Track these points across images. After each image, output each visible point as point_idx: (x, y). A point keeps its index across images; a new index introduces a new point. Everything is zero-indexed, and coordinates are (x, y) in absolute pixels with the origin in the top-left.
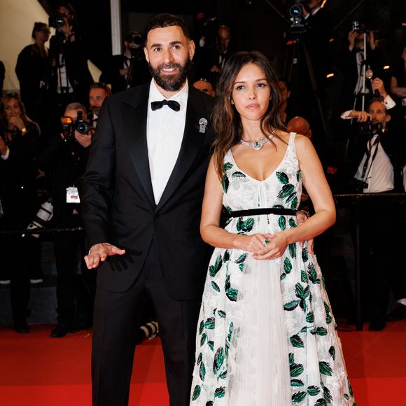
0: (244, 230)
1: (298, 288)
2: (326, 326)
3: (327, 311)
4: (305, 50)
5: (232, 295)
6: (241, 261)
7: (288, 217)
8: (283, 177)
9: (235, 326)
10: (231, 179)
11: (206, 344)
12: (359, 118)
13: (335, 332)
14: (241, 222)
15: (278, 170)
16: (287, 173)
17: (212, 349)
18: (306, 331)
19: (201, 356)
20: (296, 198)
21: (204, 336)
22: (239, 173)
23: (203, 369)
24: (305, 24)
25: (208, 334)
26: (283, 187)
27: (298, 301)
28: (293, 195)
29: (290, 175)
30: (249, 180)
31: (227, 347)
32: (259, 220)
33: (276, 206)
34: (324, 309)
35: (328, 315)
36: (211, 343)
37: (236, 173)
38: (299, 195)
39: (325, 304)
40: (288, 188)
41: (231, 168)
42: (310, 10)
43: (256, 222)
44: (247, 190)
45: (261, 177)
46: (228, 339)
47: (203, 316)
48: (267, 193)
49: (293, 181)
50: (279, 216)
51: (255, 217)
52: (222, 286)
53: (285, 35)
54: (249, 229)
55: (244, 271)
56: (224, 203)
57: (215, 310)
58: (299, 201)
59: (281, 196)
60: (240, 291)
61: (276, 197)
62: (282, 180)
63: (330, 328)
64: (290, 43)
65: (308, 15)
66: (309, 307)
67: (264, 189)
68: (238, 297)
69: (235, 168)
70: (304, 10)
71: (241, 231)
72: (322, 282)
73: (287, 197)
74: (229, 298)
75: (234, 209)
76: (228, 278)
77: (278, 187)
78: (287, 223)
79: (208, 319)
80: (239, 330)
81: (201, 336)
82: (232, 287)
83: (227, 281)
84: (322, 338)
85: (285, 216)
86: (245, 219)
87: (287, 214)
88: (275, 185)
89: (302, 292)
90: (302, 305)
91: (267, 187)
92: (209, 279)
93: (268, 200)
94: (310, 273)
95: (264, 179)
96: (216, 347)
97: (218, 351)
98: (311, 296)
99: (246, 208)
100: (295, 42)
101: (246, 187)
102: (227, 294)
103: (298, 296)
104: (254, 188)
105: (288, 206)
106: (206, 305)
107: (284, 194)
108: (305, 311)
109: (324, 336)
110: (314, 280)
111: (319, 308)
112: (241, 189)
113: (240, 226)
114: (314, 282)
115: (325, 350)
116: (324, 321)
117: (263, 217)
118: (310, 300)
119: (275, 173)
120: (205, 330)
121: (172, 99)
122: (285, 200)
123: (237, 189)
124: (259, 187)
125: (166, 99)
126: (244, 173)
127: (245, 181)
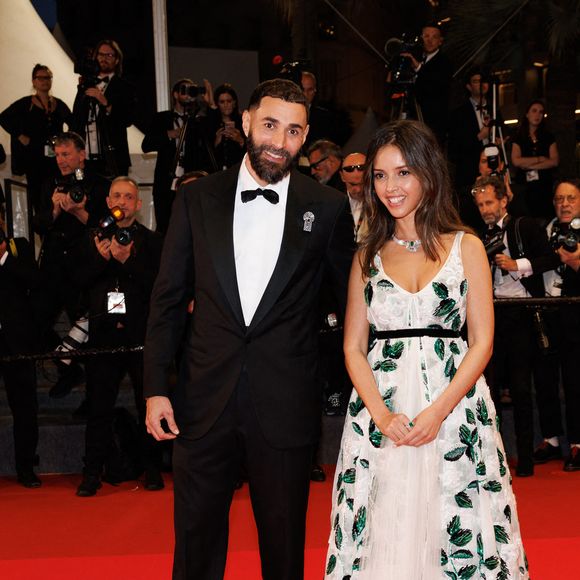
0: (392, 357)
1: (463, 430)
2: (500, 480)
3: (501, 461)
5: (377, 440)
7: (447, 341)
8: (441, 289)
10: (375, 289)
11: (344, 503)
13: (510, 487)
14: (387, 347)
15: (436, 280)
16: (447, 284)
17: (352, 508)
18: (477, 486)
19: (337, 518)
20: (458, 316)
21: (342, 493)
22: (386, 281)
23: (339, 534)
25: (346, 490)
26: (440, 303)
27: (463, 448)
28: (454, 312)
29: (451, 286)
30: (397, 292)
33: (432, 326)
34: (497, 457)
35: (501, 465)
36: (350, 502)
37: (383, 281)
38: (462, 313)
39: (498, 451)
40: (446, 305)
41: (376, 274)
43: (406, 346)
44: (396, 304)
45: (414, 287)
47: (341, 469)
48: (421, 309)
49: (454, 294)
50: (436, 339)
51: (405, 340)
52: (365, 428)
54: (398, 355)
57: (356, 459)
58: (463, 319)
59: (437, 314)
61: (431, 315)
62: (439, 294)
63: (504, 482)
66: (479, 455)
67: (416, 303)
68: (384, 442)
69: (382, 275)
71: (388, 358)
72: (494, 422)
73: (446, 316)
74: (373, 443)
75: (379, 329)
77: (435, 302)
78: (447, 349)
79: (348, 471)
81: (339, 492)
82: (377, 429)
83: (371, 422)
84: (495, 495)
85: (445, 339)
86: (393, 342)
88: (429, 298)
89: (468, 438)
90: (469, 453)
91: (421, 302)
92: (350, 419)
93: (421, 319)
94: (479, 411)
95: (417, 291)
97: (360, 511)
98: (480, 441)
99: (394, 328)
101: (394, 300)
102: (371, 439)
103: (463, 441)
104: (403, 302)
105: (448, 326)
106: (345, 453)
107: (441, 311)
108: (473, 461)
109: (497, 493)
110: (484, 420)
111: (491, 457)
112: (388, 302)
113: (387, 351)
114: (484, 423)
115: (499, 511)
116: (498, 473)
117: (415, 340)
118: (480, 445)
119: (431, 284)
120: (344, 485)
121: (269, 187)
122: (443, 319)
123: (382, 302)
124: (410, 302)
125: (261, 187)
126: (392, 281)
127: (393, 292)
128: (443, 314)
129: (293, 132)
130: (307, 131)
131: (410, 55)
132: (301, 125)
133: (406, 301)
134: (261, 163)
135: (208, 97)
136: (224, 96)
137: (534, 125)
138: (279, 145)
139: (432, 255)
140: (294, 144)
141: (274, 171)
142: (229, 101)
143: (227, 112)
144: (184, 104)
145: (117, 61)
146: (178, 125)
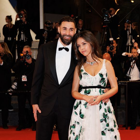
0: (87, 93)
1: (104, 114)
2: (114, 128)
3: (115, 123)
4: (109, 29)
5: (82, 116)
6: (86, 105)
8: (101, 75)
9: (82, 128)
10: (83, 75)
11: (72, 134)
12: (129, 55)
15: (100, 72)
16: (103, 74)
17: (74, 135)
18: (106, 130)
19: (70, 138)
20: (105, 83)
21: (72, 131)
22: (86, 73)
24: (109, 20)
25: (73, 130)
26: (101, 79)
27: (104, 119)
30: (89, 76)
31: (79, 135)
32: (92, 90)
33: (98, 85)
36: (74, 133)
38: (106, 82)
39: (114, 120)
40: (103, 79)
41: (83, 71)
42: (111, 15)
43: (91, 91)
44: (89, 79)
45: (93, 75)
46: (80, 132)
47: (71, 124)
48: (95, 80)
49: (104, 77)
50: (100, 89)
51: (91, 89)
52: (78, 113)
53: (102, 24)
54: (89, 93)
55: (87, 108)
56: (80, 84)
57: (76, 122)
58: (106, 84)
59: (100, 82)
60: (85, 115)
61: (99, 82)
64: (104, 26)
65: (111, 17)
68: (84, 117)
70: (109, 15)
71: (86, 94)
72: (113, 113)
73: (103, 82)
74: (81, 117)
75: (83, 86)
76: (81, 110)
77: (100, 79)
78: (102, 92)
79: (73, 125)
80: (84, 129)
81: (70, 131)
82: (82, 114)
83: (80, 111)
85: (102, 89)
86: (87, 89)
87: (102, 88)
88: (98, 78)
89: (105, 116)
92: (74, 111)
93: (96, 83)
94: (108, 109)
95: (94, 76)
96: (75, 135)
97: (76, 136)
98: (108, 117)
99: (88, 86)
100: (106, 26)
101: (88, 78)
102: (80, 116)
103: (104, 117)
105: (103, 85)
106: (72, 120)
107: (101, 81)
108: (106, 122)
109: (113, 132)
111: (111, 122)
113: (86, 92)
114: (109, 113)
115: (113, 137)
117: (94, 89)
120: (72, 129)
123: (85, 79)
124: (93, 79)
125: (64, 47)
126: (87, 73)
127: (88, 76)
130: (76, 30)
133: (91, 78)
134: (64, 40)
146: (45, 33)
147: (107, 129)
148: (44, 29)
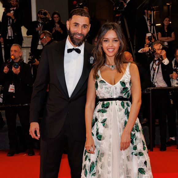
2: (143, 152)
3: (144, 145)
5: (100, 138)
6: (104, 122)
7: (125, 102)
8: (123, 83)
9: (100, 152)
10: (99, 84)
11: (87, 160)
13: (147, 154)
14: (103, 104)
15: (121, 80)
16: (125, 81)
17: (90, 162)
19: (85, 166)
21: (87, 157)
22: (103, 81)
23: (86, 172)
26: (123, 89)
28: (128, 92)
31: (97, 161)
32: (112, 103)
33: (120, 97)
34: (142, 144)
35: (144, 147)
36: (89, 160)
37: (101, 81)
38: (130, 92)
39: (143, 141)
41: (99, 78)
45: (113, 83)
46: (97, 158)
48: (115, 90)
49: (128, 85)
50: (121, 101)
51: (110, 102)
52: (95, 133)
54: (107, 107)
55: (105, 126)
58: (130, 94)
59: (122, 92)
60: (103, 136)
61: (119, 93)
62: (122, 85)
63: (145, 153)
66: (135, 143)
68: (102, 138)
69: (101, 78)
71: (104, 108)
72: (141, 131)
73: (125, 93)
74: (98, 139)
75: (100, 98)
76: (98, 130)
77: (121, 88)
78: (125, 105)
80: (103, 154)
81: (85, 156)
82: (100, 134)
84: (141, 157)
86: (105, 102)
89: (132, 136)
91: (116, 88)
93: (116, 94)
94: (136, 127)
95: (115, 84)
97: (92, 163)
98: (136, 138)
99: (106, 97)
100: (119, 15)
102: (97, 137)
104: (109, 88)
105: (125, 97)
108: (133, 145)
109: (142, 156)
110: (138, 130)
111: (139, 143)
112: (104, 89)
113: (103, 106)
114: (137, 131)
115: (142, 163)
116: (142, 149)
117: (114, 102)
118: (136, 140)
119: (119, 81)
120: (87, 154)
121: (77, 48)
122: (124, 94)
123: (102, 88)
124: (112, 89)
125: (74, 48)
126: (105, 81)
127: (106, 85)
128: (124, 93)
129: (84, 27)
130: (90, 27)
131: (123, 1)
132: (87, 24)
133: (110, 88)
134: (74, 39)
135: (48, 16)
136: (56, 16)
137: (166, 26)
138: (80, 32)
139: (120, 71)
140: (85, 31)
141: (79, 42)
142: (57, 17)
143: (57, 21)
144: (42, 19)
145: (17, 3)
146: (39, 26)
147: (134, 153)
148: (37, 21)
